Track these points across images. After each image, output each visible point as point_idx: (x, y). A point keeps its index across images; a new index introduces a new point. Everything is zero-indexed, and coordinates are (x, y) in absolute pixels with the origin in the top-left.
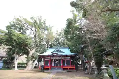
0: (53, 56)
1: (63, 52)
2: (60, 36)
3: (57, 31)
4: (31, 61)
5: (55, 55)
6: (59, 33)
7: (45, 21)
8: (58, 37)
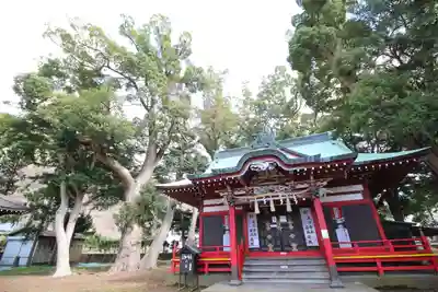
4: (136, 227)
7: (184, 38)
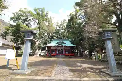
0: (59, 46)
1: (65, 43)
2: (60, 27)
3: (57, 23)
5: (60, 45)
6: (59, 25)
8: (58, 28)
